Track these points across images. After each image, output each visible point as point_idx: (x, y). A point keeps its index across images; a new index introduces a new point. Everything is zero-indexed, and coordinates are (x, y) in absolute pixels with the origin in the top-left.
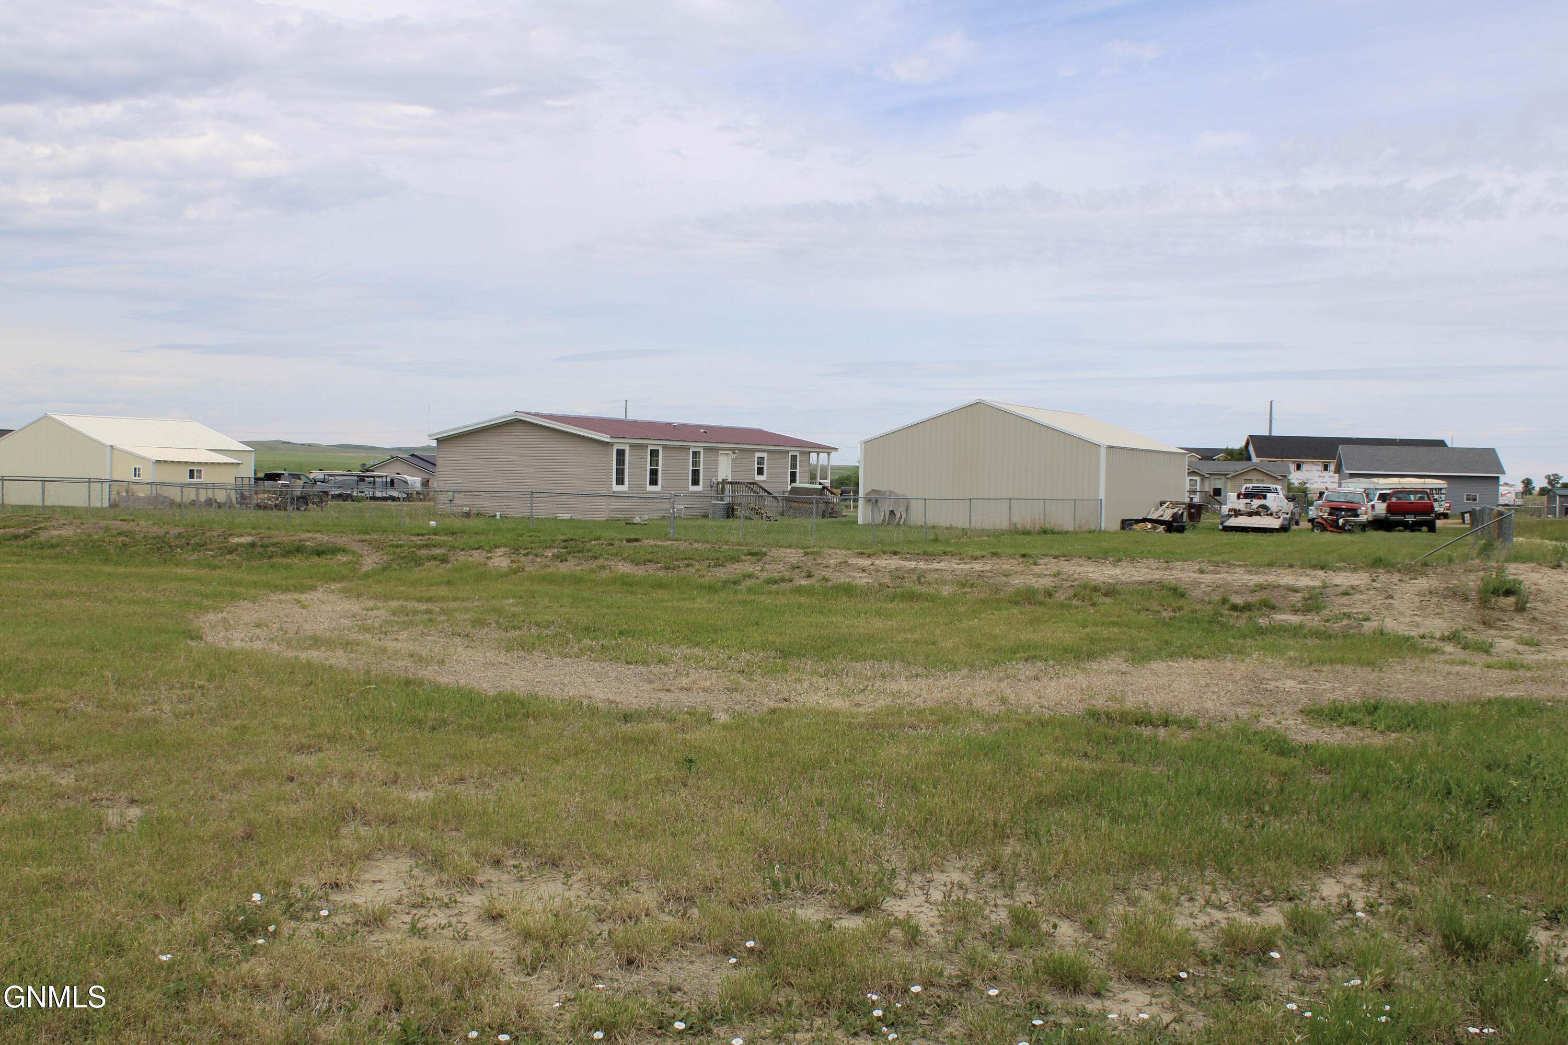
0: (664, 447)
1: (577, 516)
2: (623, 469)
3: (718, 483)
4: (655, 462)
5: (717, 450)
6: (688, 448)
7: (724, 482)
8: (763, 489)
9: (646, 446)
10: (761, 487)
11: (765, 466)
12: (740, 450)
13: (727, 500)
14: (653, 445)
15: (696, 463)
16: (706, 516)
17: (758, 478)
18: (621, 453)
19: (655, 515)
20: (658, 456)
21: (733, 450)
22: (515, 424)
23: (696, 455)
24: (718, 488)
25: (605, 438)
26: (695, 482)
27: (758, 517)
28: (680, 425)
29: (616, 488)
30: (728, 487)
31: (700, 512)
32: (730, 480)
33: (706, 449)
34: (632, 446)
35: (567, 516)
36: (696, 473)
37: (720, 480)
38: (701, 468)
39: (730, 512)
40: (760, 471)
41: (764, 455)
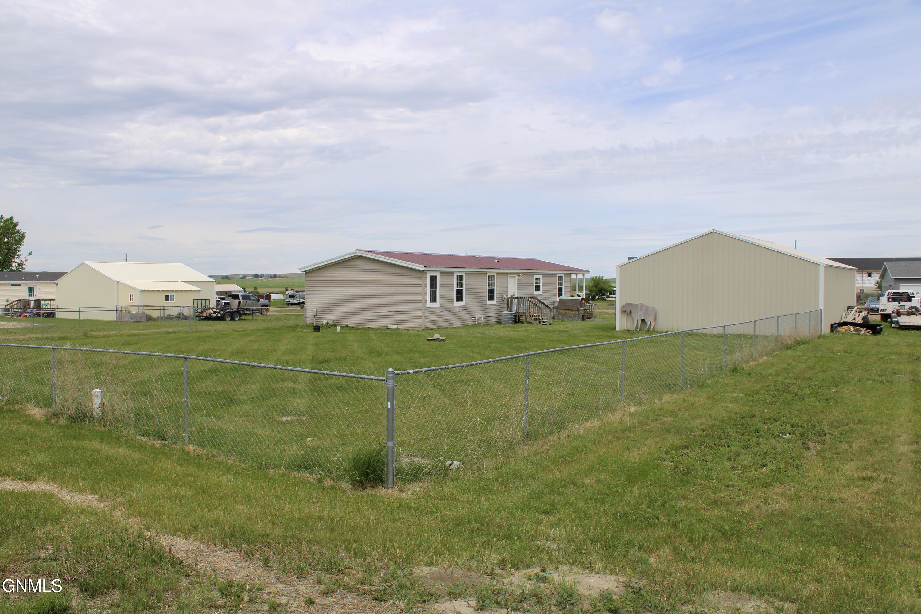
0: (467, 273)
1: (401, 327)
2: (436, 291)
3: (508, 298)
4: (460, 283)
5: (507, 274)
6: (485, 274)
7: (512, 297)
8: (540, 302)
9: (453, 273)
10: (538, 300)
11: (541, 285)
12: (523, 274)
13: (515, 309)
14: (458, 272)
15: (491, 284)
16: (499, 323)
17: (536, 293)
18: (433, 279)
19: (461, 323)
20: (462, 280)
21: (518, 274)
22: (357, 258)
23: (491, 278)
24: (508, 301)
25: (421, 268)
26: (491, 297)
27: (537, 322)
28: (480, 257)
29: (430, 305)
30: (515, 301)
31: (495, 320)
32: (516, 296)
33: (498, 274)
34: (442, 273)
35: (394, 327)
36: (491, 292)
37: (509, 296)
38: (495, 288)
39: (517, 319)
40: (538, 288)
41: (540, 277)
